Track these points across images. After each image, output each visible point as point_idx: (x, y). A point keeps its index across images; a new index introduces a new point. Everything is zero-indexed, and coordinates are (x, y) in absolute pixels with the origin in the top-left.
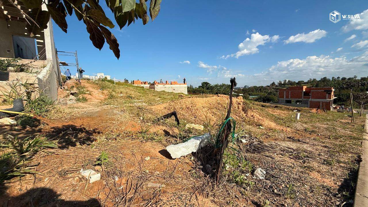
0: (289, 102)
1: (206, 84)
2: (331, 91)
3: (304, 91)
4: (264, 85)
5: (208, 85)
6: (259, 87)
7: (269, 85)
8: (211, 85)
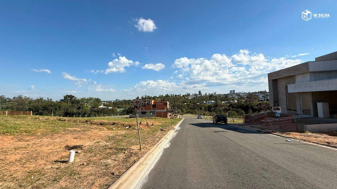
0: (144, 113)
1: (71, 97)
2: (167, 104)
3: (153, 104)
4: (132, 99)
5: (73, 99)
6: (128, 100)
7: (135, 99)
8: (77, 99)
